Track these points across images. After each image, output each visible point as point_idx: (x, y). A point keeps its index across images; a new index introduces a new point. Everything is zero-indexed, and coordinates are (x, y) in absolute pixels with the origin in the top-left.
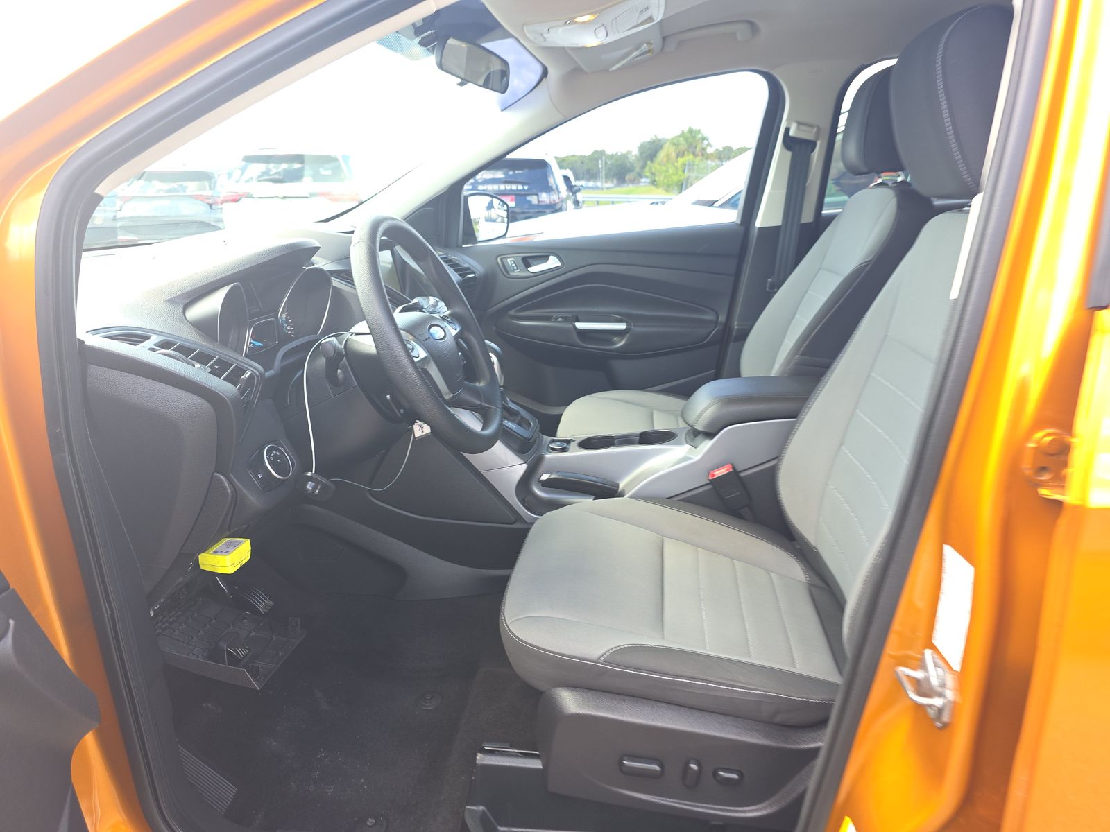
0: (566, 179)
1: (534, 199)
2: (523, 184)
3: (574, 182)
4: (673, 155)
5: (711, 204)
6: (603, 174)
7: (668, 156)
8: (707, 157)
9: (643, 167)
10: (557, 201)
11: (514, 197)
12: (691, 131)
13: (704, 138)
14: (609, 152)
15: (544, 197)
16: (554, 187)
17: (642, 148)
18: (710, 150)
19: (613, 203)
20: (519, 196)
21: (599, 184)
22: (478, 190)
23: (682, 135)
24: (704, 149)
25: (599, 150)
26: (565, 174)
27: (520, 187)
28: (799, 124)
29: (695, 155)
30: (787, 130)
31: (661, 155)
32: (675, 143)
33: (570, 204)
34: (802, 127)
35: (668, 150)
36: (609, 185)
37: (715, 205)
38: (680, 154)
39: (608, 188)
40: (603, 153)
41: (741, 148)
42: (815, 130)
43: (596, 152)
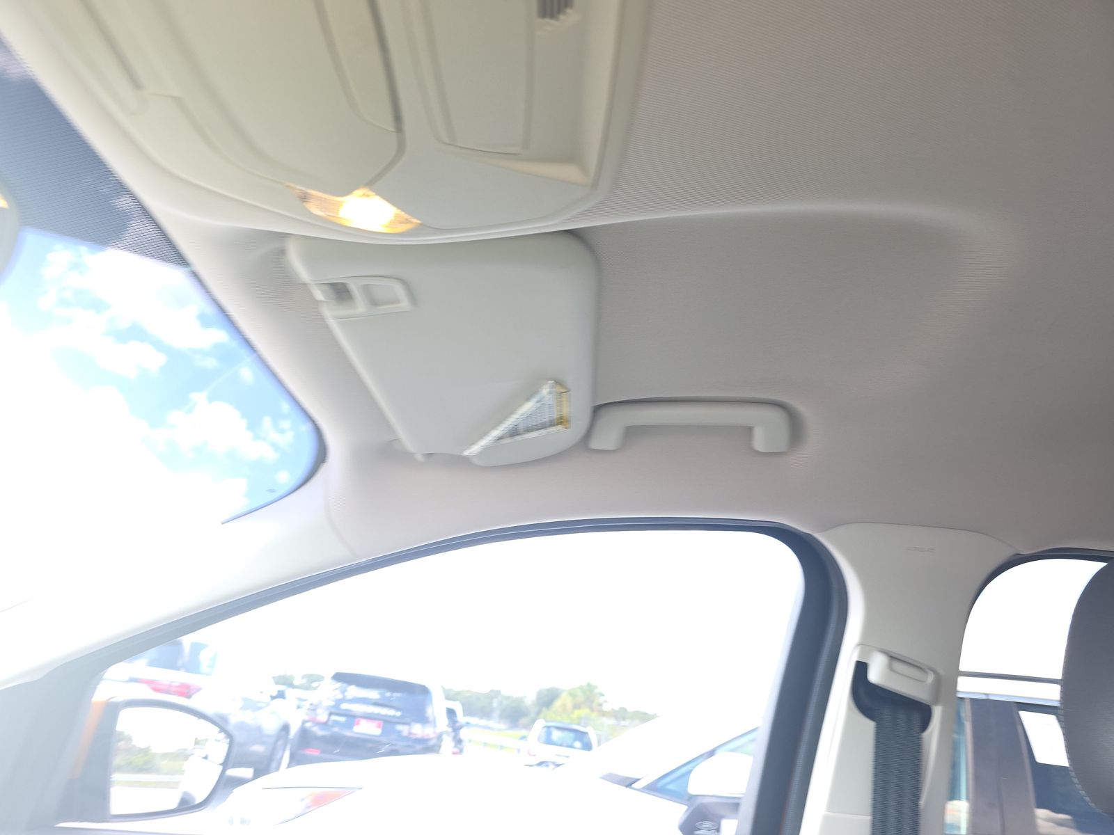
0: (451, 713)
1: (404, 729)
2: (397, 709)
3: (461, 718)
4: (569, 705)
5: (629, 783)
6: (496, 714)
7: (564, 706)
8: (603, 714)
9: (539, 713)
10: (432, 736)
11: (381, 722)
12: (589, 685)
13: (602, 695)
14: (505, 692)
15: (418, 730)
16: (431, 719)
17: (540, 695)
18: (606, 708)
19: (502, 747)
20: (387, 722)
21: (491, 723)
22: (340, 709)
23: (581, 688)
24: (600, 705)
25: (496, 689)
26: (450, 707)
27: (391, 712)
28: (892, 658)
29: (592, 710)
30: (861, 669)
31: (558, 704)
32: (573, 695)
33: (448, 744)
34: (899, 666)
35: (564, 700)
36: (503, 726)
37: (634, 786)
38: (577, 706)
39: (500, 730)
40: (498, 693)
41: (637, 712)
42: (930, 678)
43: (492, 691)
